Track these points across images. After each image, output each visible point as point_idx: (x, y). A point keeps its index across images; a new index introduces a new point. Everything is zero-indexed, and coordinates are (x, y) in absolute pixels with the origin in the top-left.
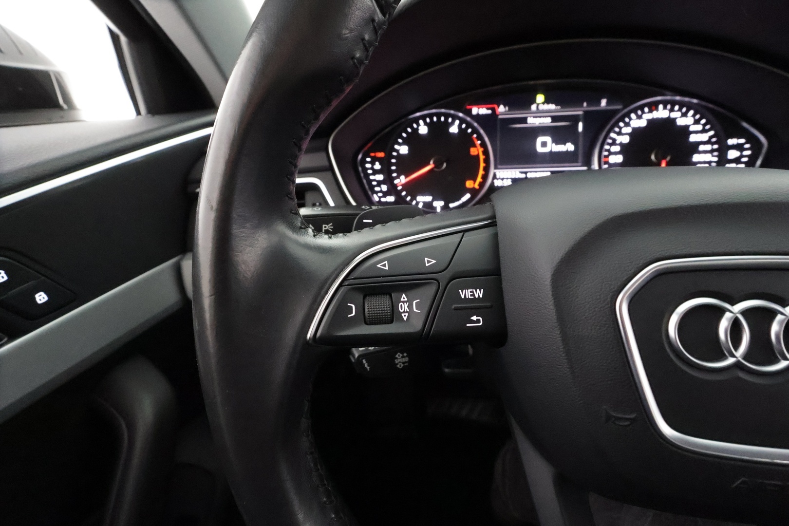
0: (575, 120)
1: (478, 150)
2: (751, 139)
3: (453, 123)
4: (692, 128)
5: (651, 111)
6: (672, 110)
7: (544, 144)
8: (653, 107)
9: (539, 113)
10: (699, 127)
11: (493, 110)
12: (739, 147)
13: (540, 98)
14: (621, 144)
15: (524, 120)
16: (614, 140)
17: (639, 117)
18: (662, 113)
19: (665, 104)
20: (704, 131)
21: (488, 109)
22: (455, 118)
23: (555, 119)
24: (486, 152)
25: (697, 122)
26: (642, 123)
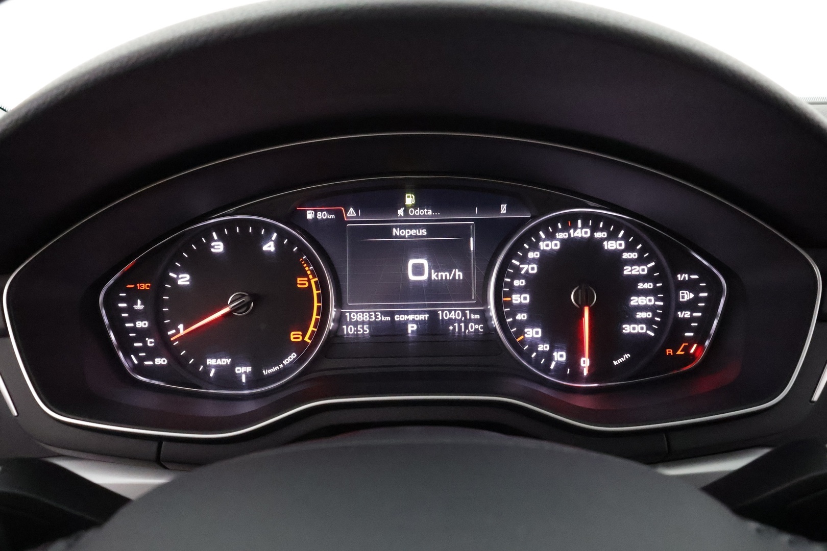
0: (463, 232)
1: (309, 281)
2: (705, 274)
3: (267, 238)
4: (626, 256)
5: (565, 229)
6: (595, 229)
7: (418, 270)
8: (569, 222)
9: (409, 223)
10: (634, 255)
11: (339, 214)
12: (689, 285)
13: (410, 200)
14: (527, 276)
15: (387, 231)
16: (517, 269)
17: (551, 237)
18: (581, 232)
19: (586, 218)
20: (640, 261)
21: (329, 212)
22: (270, 229)
23: (432, 230)
24: (322, 285)
25: (630, 248)
26: (553, 245)
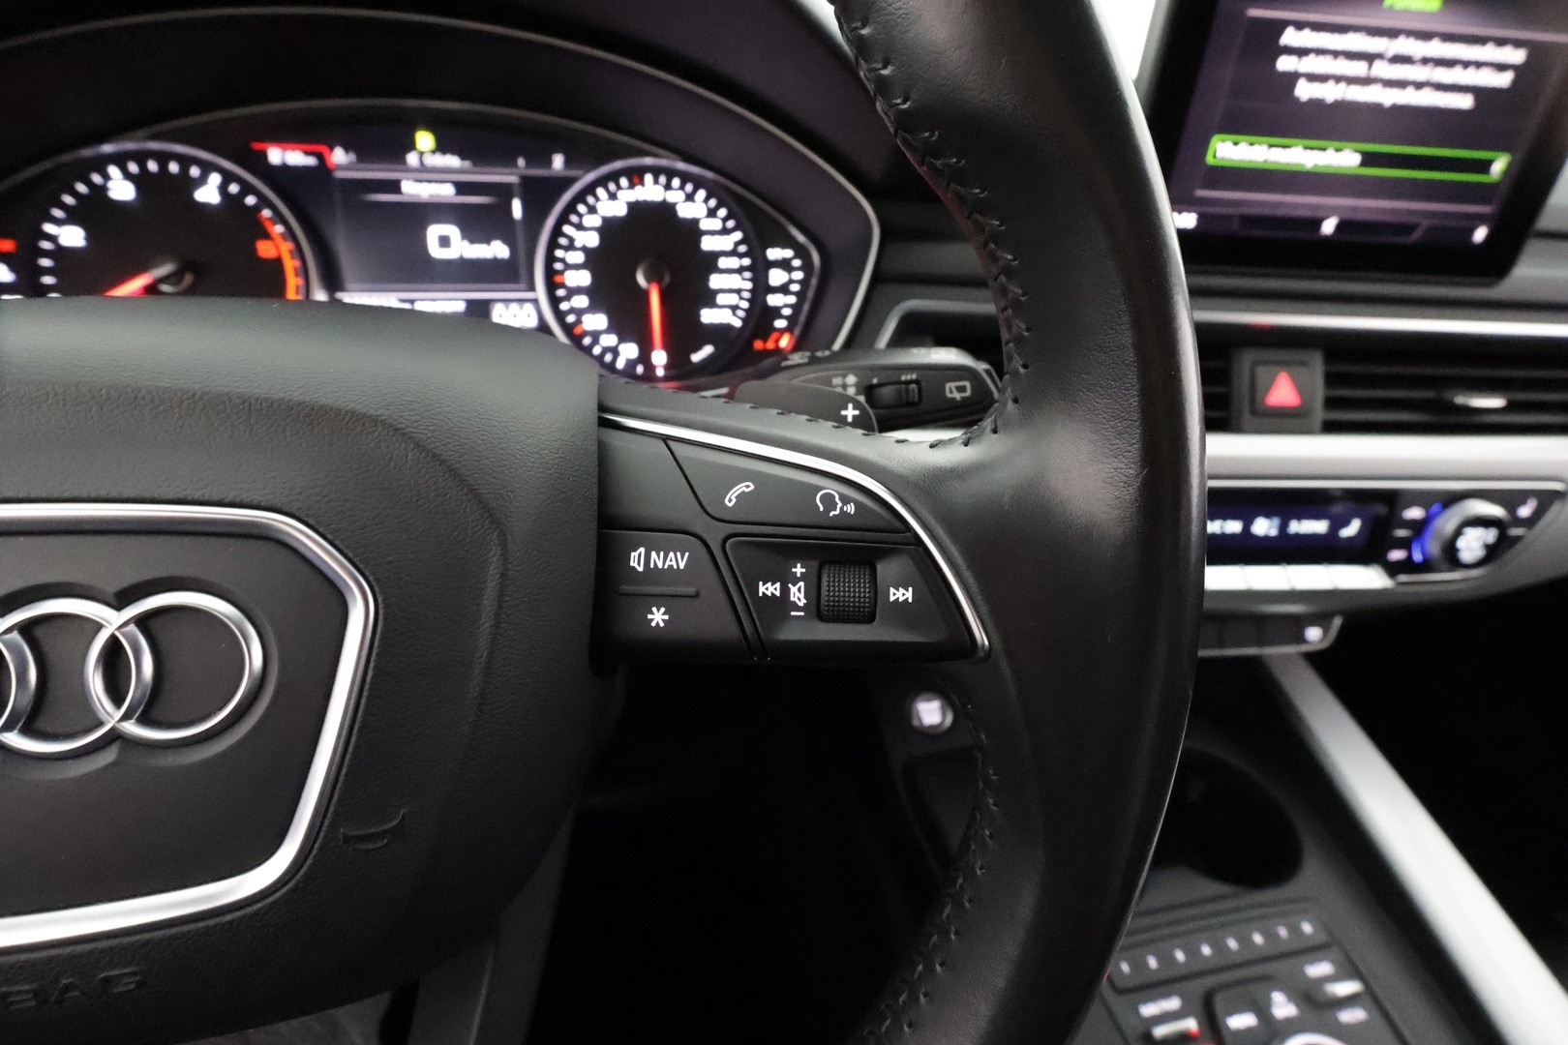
0: (504, 193)
1: (277, 247)
2: (801, 252)
3: (202, 181)
4: (704, 225)
5: (632, 186)
6: (668, 187)
7: (445, 242)
8: (636, 176)
9: (425, 173)
10: (716, 224)
11: (320, 157)
12: (785, 265)
13: (425, 140)
14: (584, 249)
15: (394, 186)
16: (571, 240)
17: (612, 197)
18: (650, 191)
19: (657, 172)
20: (725, 231)
21: (307, 153)
22: (207, 168)
23: (462, 188)
24: (299, 252)
25: (712, 213)
26: (618, 209)
